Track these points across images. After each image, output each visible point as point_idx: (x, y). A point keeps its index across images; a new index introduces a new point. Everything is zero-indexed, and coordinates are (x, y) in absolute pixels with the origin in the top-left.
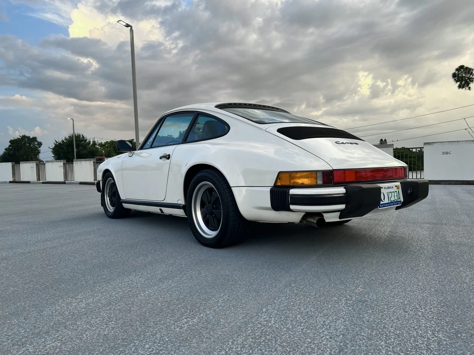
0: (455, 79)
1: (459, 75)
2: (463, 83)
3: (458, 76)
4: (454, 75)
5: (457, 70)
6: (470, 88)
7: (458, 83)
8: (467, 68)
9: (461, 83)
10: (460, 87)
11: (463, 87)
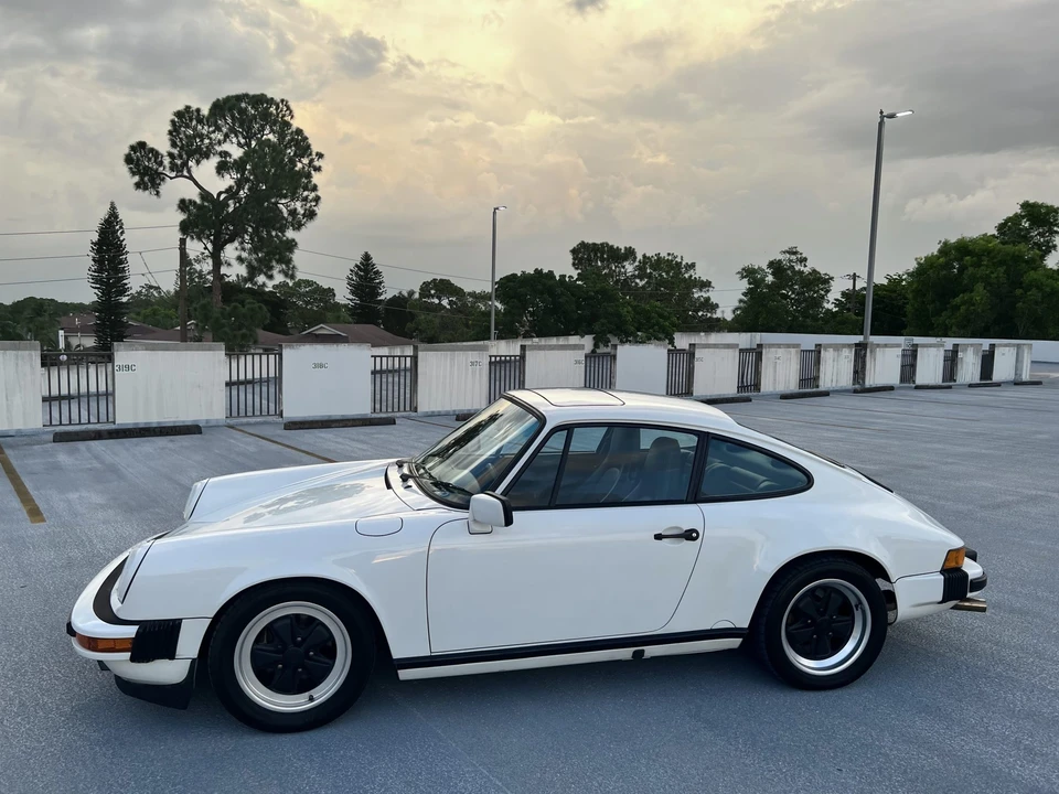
0: (131, 168)
1: (138, 159)
2: (146, 179)
3: (137, 165)
4: (128, 160)
5: (133, 148)
6: (158, 193)
7: (137, 178)
8: (152, 150)
9: (142, 179)
10: (138, 185)
11: (146, 189)
